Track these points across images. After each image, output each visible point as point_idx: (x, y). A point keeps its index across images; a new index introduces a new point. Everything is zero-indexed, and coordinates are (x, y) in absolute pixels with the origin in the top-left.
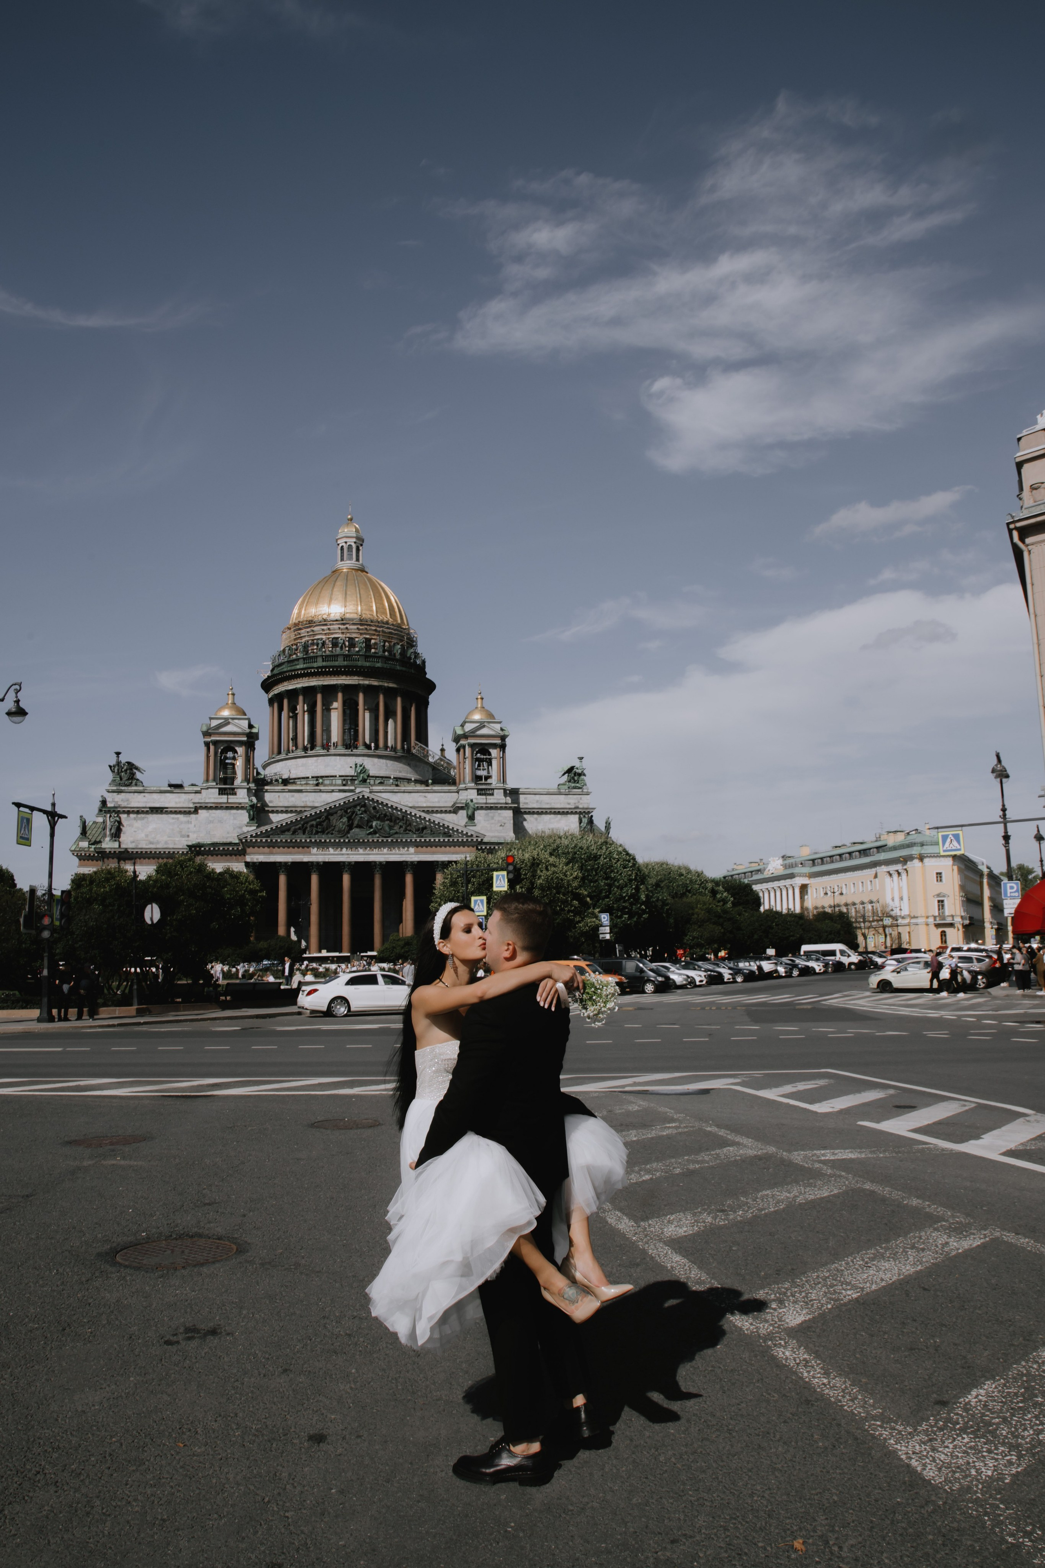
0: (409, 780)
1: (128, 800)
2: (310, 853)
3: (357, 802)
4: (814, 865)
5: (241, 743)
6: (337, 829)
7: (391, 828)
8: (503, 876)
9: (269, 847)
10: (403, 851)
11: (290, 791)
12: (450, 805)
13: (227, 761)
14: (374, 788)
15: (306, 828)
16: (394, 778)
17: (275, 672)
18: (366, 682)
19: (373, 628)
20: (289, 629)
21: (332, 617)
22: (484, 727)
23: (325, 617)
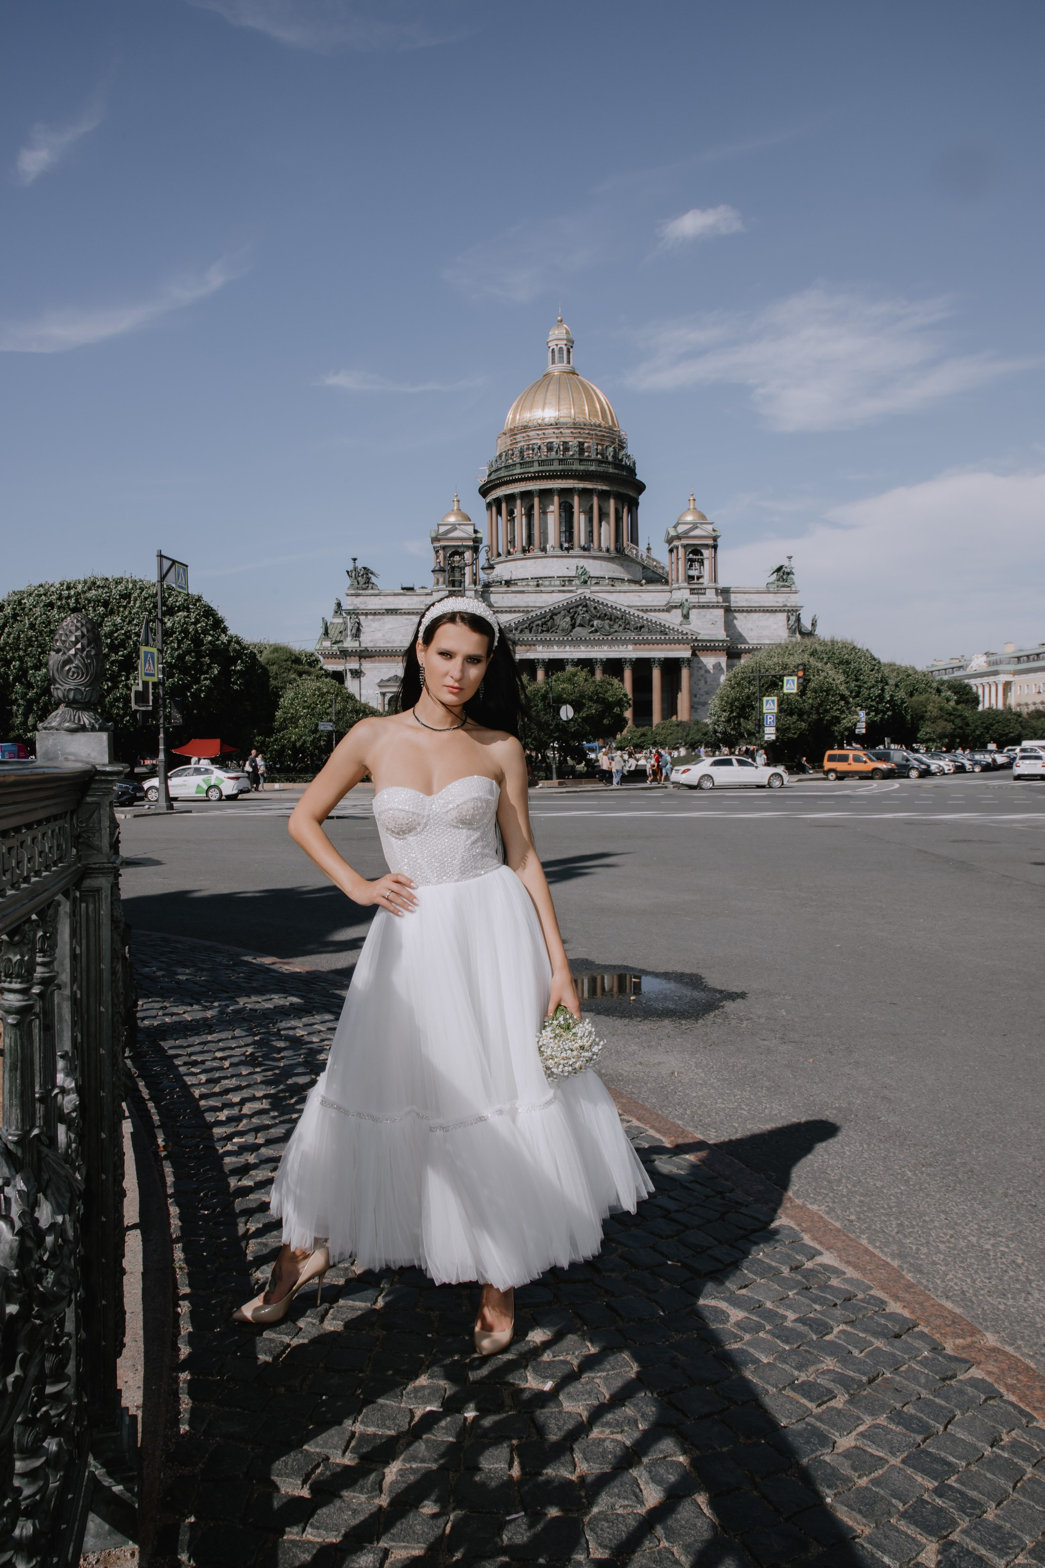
0: (623, 580)
1: (365, 603)
2: (536, 650)
3: (579, 603)
4: (1019, 662)
8: (793, 681)
10: (622, 648)
11: (513, 592)
13: (455, 565)
14: (592, 588)
15: (538, 627)
17: (493, 477)
18: (581, 485)
19: (587, 432)
20: (505, 434)
21: (547, 421)
22: (697, 527)
23: (540, 421)
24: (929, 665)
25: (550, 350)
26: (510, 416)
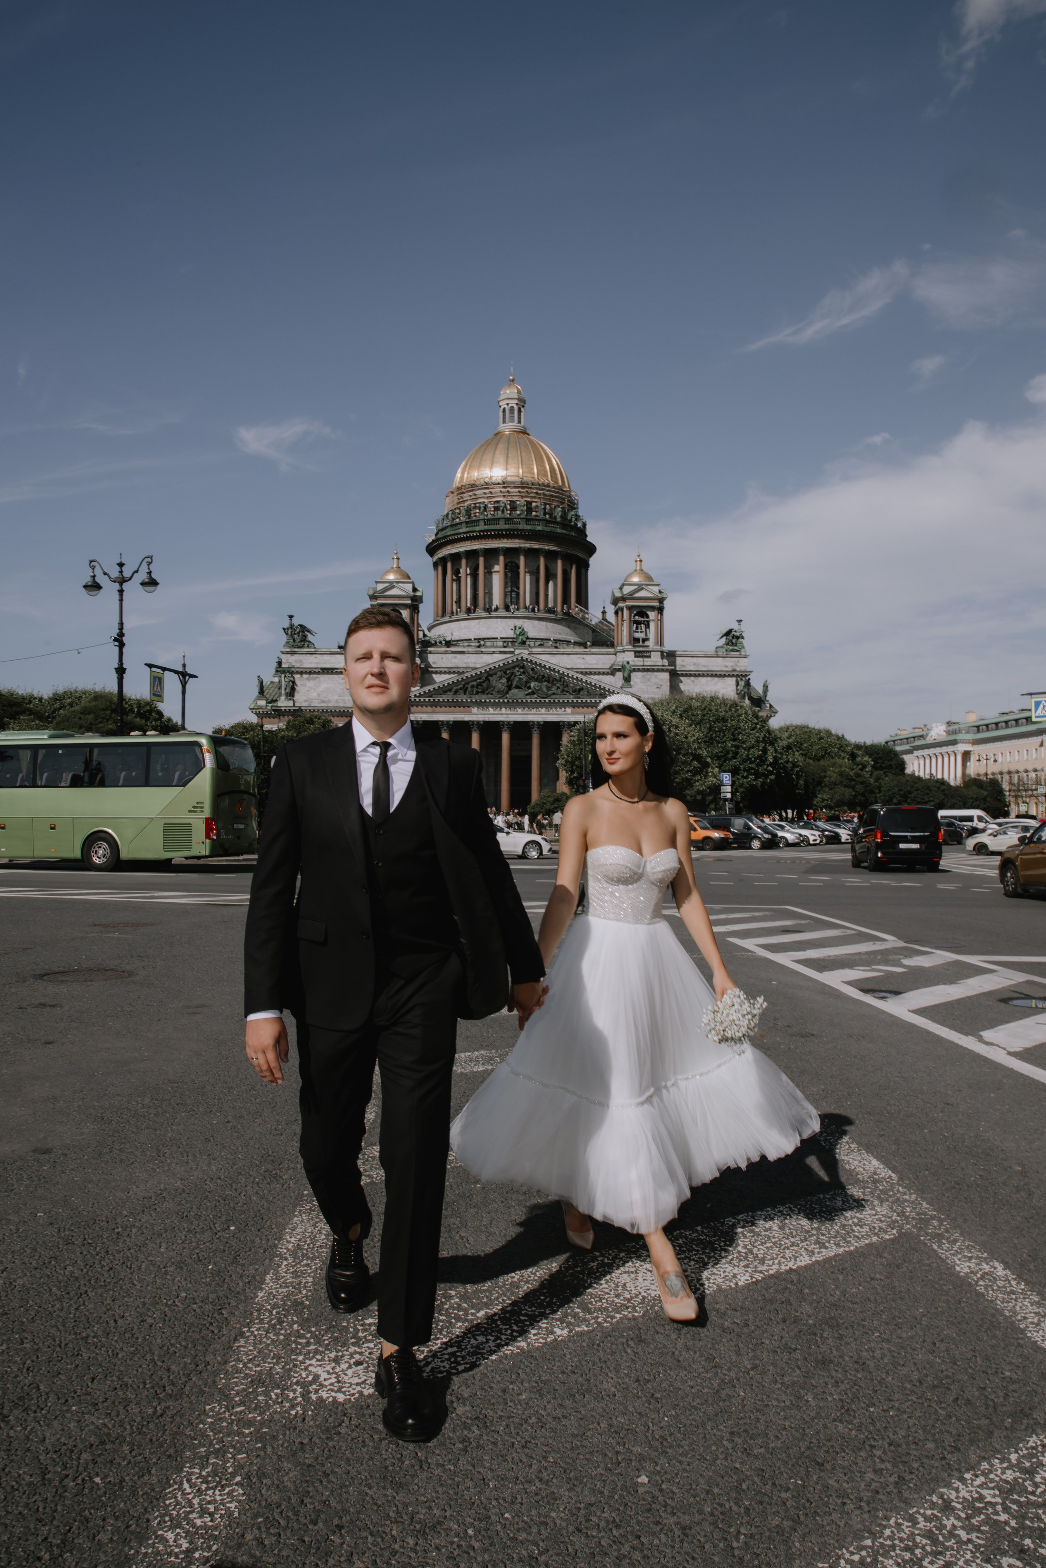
0: (568, 642)
1: (301, 661)
2: (470, 713)
3: (516, 664)
4: (978, 731)
5: (405, 606)
6: (496, 690)
9: (431, 706)
10: (561, 711)
11: (453, 653)
12: (608, 666)
14: (534, 650)
15: (467, 688)
16: (554, 640)
17: (440, 536)
18: (527, 545)
19: (534, 491)
20: (453, 493)
21: (494, 480)
22: (642, 589)
23: (487, 480)
24: (893, 734)
25: (501, 409)
26: (459, 475)
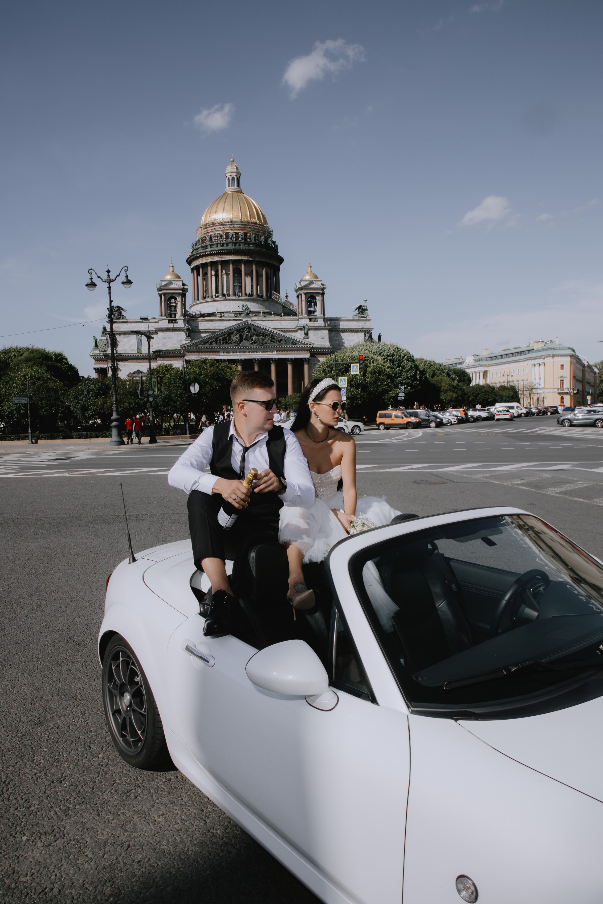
1: (119, 327)
2: (220, 355)
3: (244, 326)
4: (491, 360)
5: (178, 294)
6: (234, 341)
7: (263, 340)
8: (357, 367)
9: (198, 352)
10: (271, 353)
12: (294, 327)
13: (171, 304)
14: (252, 318)
15: (217, 341)
16: (263, 313)
17: (195, 252)
18: (245, 258)
19: (248, 227)
20: (200, 227)
21: (225, 220)
22: (312, 283)
23: (221, 220)
25: (227, 178)
26: (204, 217)
